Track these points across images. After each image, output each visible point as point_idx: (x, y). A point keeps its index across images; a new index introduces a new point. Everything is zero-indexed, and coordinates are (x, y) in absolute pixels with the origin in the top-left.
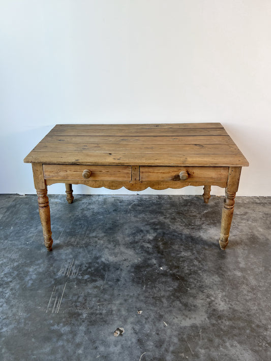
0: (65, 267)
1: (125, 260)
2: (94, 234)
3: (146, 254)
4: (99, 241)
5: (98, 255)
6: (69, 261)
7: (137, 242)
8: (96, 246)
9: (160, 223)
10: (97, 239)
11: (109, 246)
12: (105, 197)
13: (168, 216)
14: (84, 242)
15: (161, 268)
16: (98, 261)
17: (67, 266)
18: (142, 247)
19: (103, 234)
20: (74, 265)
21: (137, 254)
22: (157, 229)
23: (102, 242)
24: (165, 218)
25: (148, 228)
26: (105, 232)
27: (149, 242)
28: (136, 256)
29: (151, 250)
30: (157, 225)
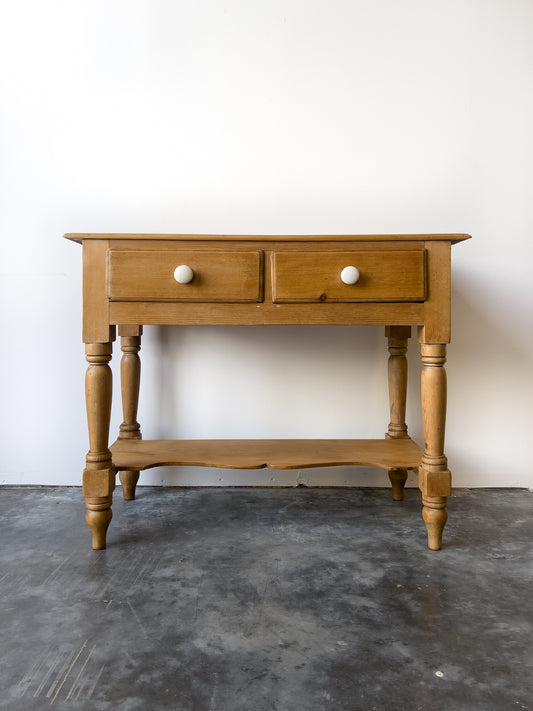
0: (45, 669)
1: (286, 646)
2: (168, 572)
3: (362, 628)
4: (184, 591)
5: (182, 628)
6: (64, 648)
7: (321, 594)
8: (173, 603)
9: (386, 546)
10: (176, 585)
11: (223, 604)
12: (203, 491)
13: (407, 530)
14: (130, 592)
15: (439, 674)
16: (181, 648)
17: (52, 665)
18: (344, 607)
19: (199, 573)
20: (81, 660)
21: (328, 626)
22: (384, 561)
23: (194, 592)
24: (400, 535)
25: (350, 557)
26: (204, 568)
27: (365, 592)
28: (327, 632)
29: (379, 618)
30: (378, 550)
